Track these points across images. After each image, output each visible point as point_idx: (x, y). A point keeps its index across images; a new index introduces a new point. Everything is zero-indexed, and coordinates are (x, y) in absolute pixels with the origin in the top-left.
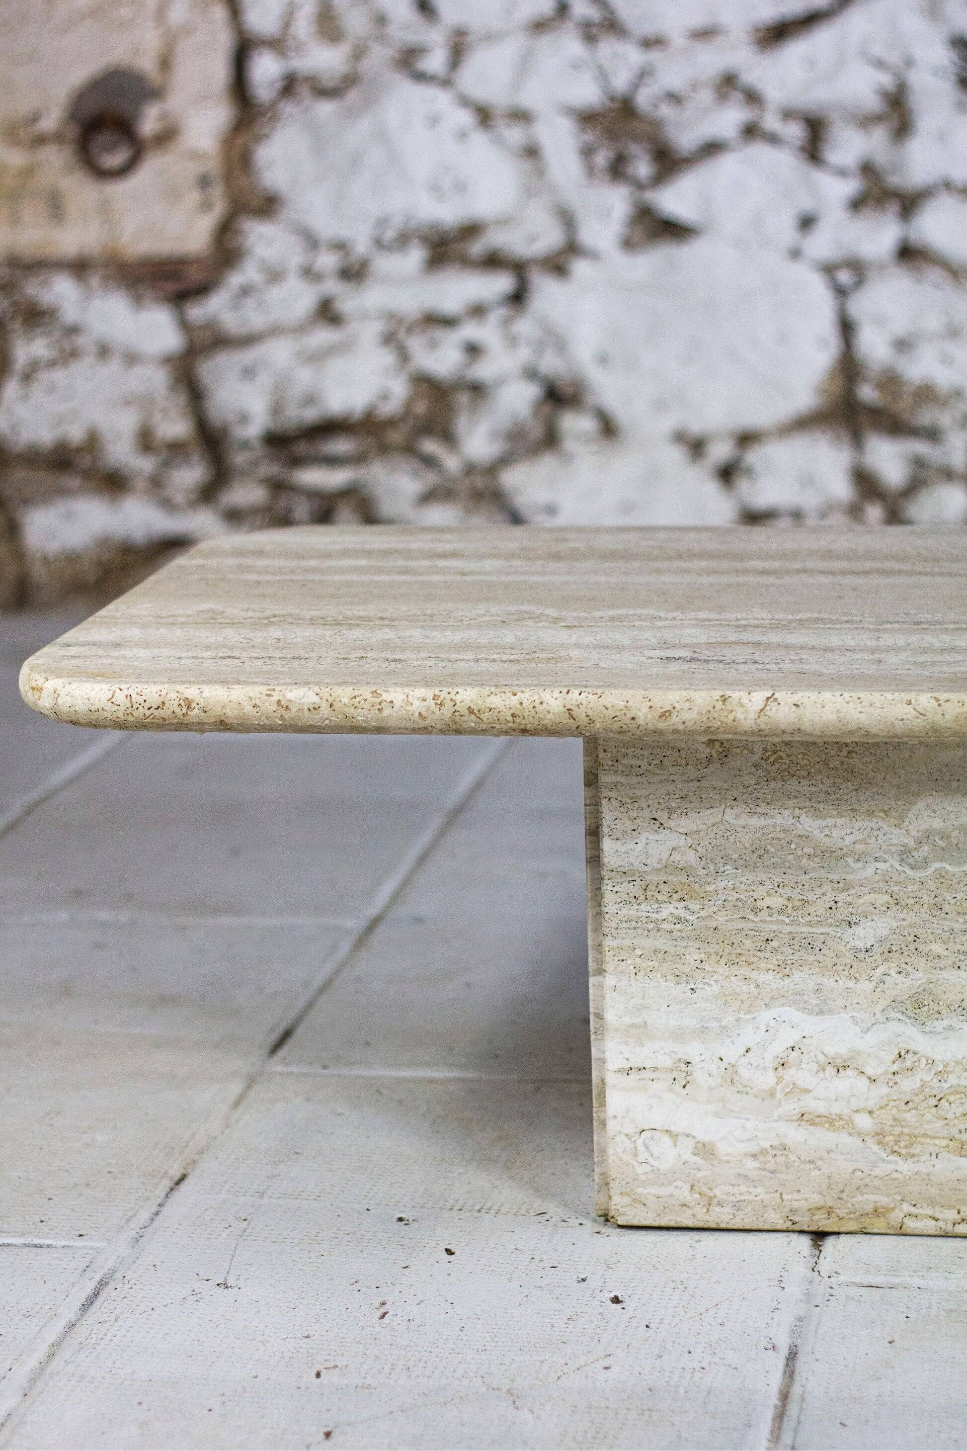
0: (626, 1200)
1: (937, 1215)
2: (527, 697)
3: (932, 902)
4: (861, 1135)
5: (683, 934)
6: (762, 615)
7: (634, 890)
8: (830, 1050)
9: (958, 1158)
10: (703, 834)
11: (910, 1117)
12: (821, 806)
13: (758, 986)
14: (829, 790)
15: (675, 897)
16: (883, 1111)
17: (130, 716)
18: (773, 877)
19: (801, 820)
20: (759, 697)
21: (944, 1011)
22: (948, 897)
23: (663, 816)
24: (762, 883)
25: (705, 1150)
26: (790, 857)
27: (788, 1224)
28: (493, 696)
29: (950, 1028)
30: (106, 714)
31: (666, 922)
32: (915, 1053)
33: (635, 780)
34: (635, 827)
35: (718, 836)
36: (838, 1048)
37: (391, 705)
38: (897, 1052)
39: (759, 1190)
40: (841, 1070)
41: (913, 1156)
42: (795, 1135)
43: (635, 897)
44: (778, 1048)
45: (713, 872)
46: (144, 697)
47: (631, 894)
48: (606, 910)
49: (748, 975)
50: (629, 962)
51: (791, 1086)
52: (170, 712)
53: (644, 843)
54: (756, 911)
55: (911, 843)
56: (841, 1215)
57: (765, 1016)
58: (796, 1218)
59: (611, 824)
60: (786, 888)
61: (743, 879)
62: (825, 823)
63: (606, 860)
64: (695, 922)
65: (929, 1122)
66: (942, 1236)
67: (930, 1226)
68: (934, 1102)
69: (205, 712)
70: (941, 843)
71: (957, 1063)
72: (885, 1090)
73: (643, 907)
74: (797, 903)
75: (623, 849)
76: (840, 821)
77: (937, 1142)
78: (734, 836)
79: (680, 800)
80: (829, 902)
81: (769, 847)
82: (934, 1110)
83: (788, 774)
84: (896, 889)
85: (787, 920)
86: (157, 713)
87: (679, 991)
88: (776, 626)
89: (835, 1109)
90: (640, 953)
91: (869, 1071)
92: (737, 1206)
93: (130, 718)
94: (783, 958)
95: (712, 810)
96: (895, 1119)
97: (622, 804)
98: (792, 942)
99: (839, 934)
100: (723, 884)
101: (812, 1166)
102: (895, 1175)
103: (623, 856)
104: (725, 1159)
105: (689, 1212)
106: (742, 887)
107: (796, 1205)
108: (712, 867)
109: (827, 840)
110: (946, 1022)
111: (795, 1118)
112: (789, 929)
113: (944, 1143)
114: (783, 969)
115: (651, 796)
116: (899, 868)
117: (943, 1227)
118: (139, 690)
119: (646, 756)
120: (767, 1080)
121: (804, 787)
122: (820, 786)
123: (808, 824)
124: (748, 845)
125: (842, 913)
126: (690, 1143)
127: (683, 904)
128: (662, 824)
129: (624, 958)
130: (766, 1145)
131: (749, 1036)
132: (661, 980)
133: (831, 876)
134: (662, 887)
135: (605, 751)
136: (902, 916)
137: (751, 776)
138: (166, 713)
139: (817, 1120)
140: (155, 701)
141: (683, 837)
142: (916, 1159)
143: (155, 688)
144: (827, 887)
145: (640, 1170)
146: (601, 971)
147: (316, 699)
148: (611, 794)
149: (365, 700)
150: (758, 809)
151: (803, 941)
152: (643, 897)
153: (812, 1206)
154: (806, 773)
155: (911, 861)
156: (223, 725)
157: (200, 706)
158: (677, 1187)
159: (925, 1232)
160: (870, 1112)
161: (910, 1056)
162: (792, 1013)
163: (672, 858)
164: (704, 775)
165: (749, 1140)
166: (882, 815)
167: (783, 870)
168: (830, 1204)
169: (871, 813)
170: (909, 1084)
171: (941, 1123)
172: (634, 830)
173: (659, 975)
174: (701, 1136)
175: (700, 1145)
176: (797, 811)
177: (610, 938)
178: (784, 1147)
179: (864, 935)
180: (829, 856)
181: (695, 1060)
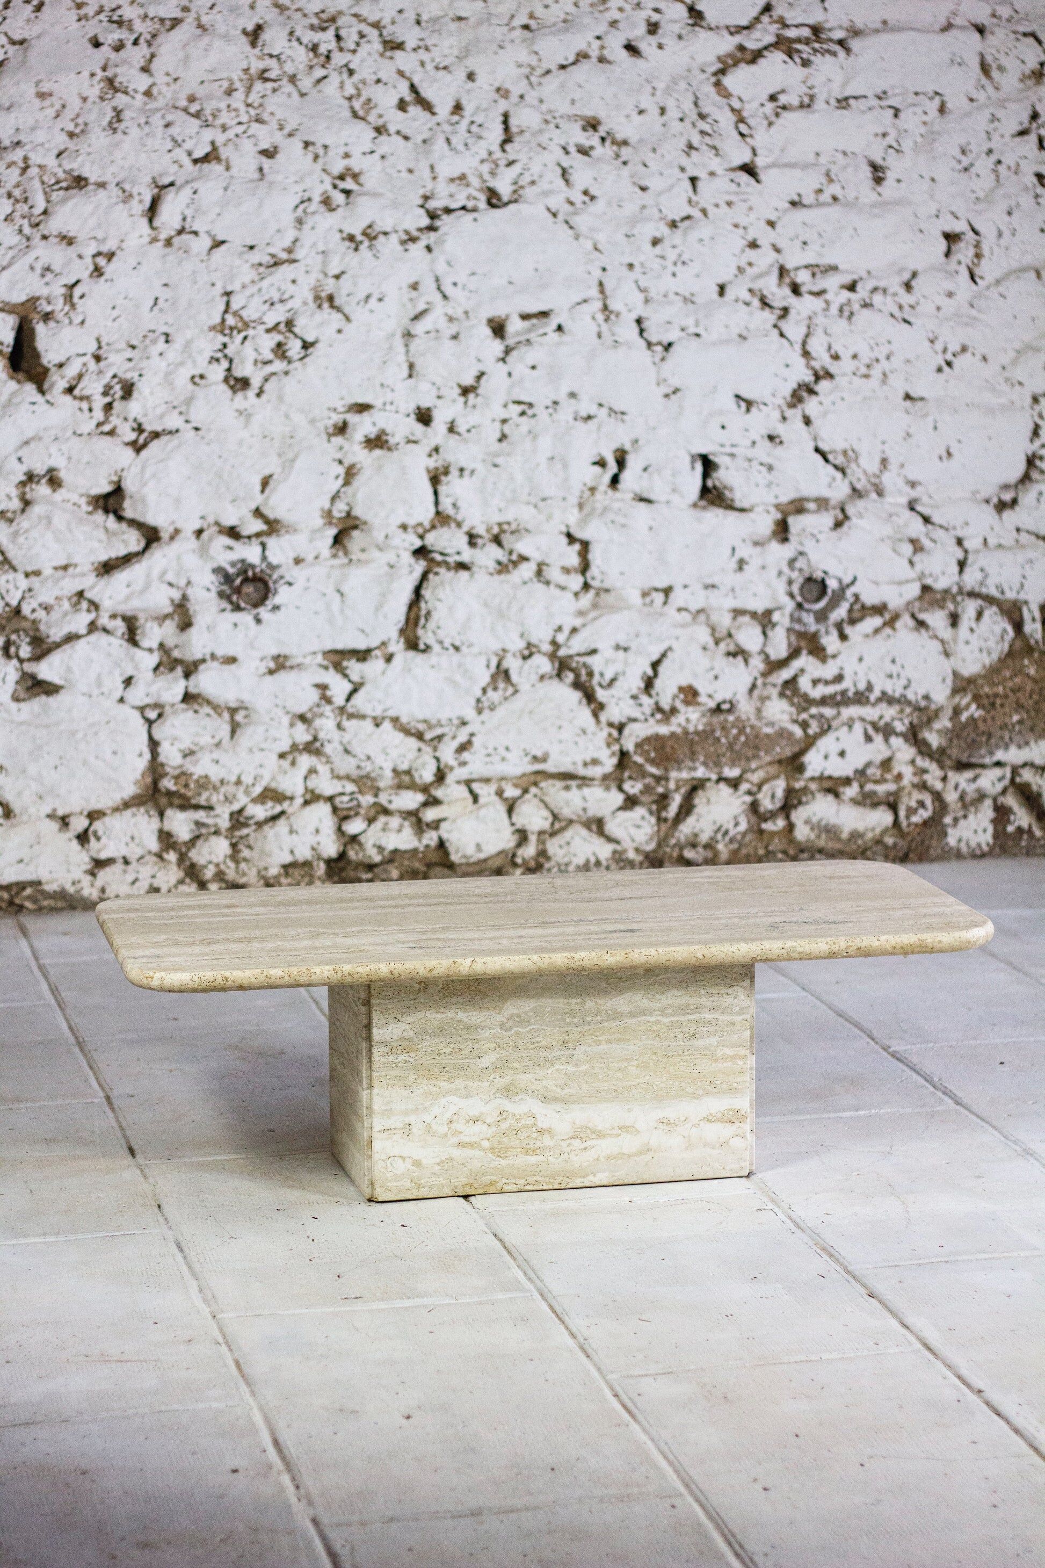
0: (383, 1189)
1: (517, 1183)
2: (373, 967)
3: (514, 1045)
5: (408, 1068)
6: (420, 927)
7: (387, 1050)
8: (471, 1114)
9: (526, 1156)
10: (416, 1023)
12: (467, 1007)
13: (440, 1088)
14: (470, 1000)
15: (405, 1051)
16: (494, 1138)
17: (200, 986)
18: (446, 1039)
19: (459, 1014)
20: (468, 961)
21: (519, 1092)
22: (520, 1042)
23: (399, 1017)
24: (442, 1043)
25: (417, 1163)
26: (454, 1030)
27: (452, 1194)
29: (522, 1099)
30: (188, 986)
31: (400, 1063)
32: (507, 1112)
33: (387, 1001)
35: (423, 1023)
36: (474, 1112)
37: (315, 974)
38: (499, 1112)
39: (440, 1179)
40: (476, 1122)
41: (506, 1157)
42: (457, 1153)
43: (387, 1053)
44: (448, 1115)
45: (421, 1039)
46: (206, 977)
47: (385, 1052)
48: (374, 1060)
49: (436, 1083)
50: (384, 1082)
51: (454, 1131)
52: (218, 983)
53: (391, 1029)
54: (439, 1055)
55: (505, 1020)
56: (475, 1187)
57: (443, 1101)
58: (456, 1190)
59: (377, 1021)
60: (452, 1044)
61: (434, 1042)
62: (468, 1014)
63: (374, 1038)
64: (413, 1062)
65: (513, 1141)
66: (519, 1192)
67: (514, 1188)
68: (515, 1132)
69: (234, 982)
70: (517, 1019)
71: (524, 1114)
72: (494, 1129)
73: (391, 1057)
74: (457, 1050)
75: (382, 1032)
76: (475, 1013)
77: (517, 1150)
78: (430, 1023)
79: (407, 1009)
80: (470, 1048)
81: (445, 1027)
82: (515, 1136)
83: (452, 994)
84: (498, 1041)
85: (453, 1058)
86: (212, 984)
87: (406, 1093)
88: (435, 931)
89: (474, 1139)
90: (389, 1078)
91: (488, 1121)
92: (431, 1187)
94: (451, 1075)
95: (420, 1012)
96: (499, 1142)
97: (382, 1012)
98: (454, 1067)
99: (475, 1062)
100: (425, 1044)
101: (463, 1166)
102: (499, 1166)
103: (382, 1035)
104: (426, 1166)
105: (409, 1192)
106: (433, 1045)
107: (456, 1184)
108: (420, 1037)
109: (469, 1021)
110: (520, 1097)
111: (456, 1145)
112: (453, 1061)
113: (520, 1150)
114: (451, 1080)
115: (394, 1008)
116: (500, 1031)
117: (519, 1188)
118: (203, 975)
119: (392, 990)
120: (443, 1129)
121: (460, 1000)
122: (467, 999)
123: (461, 1015)
124: (436, 1026)
125: (475, 1053)
126: (410, 1161)
127: (408, 1054)
128: (399, 1020)
129: (382, 1080)
130: (443, 1158)
131: (436, 1110)
132: (398, 1089)
133: (471, 1037)
134: (399, 1048)
135: (374, 990)
136: (501, 1052)
137: (437, 996)
138: (216, 984)
139: (466, 1145)
140: (212, 979)
141: (408, 1025)
142: (508, 1158)
143: (209, 973)
144: (469, 1042)
145: (388, 1175)
146: (371, 1087)
147: (282, 974)
148: (377, 1008)
150: (440, 1010)
151: (460, 1067)
152: (390, 1053)
153: (463, 1184)
155: (505, 1028)
156: (241, 988)
157: (231, 980)
158: (405, 1182)
159: (512, 1191)
160: (488, 1139)
161: (505, 1113)
162: (454, 1099)
163: (403, 1035)
164: (417, 997)
165: (436, 1157)
166: (492, 1009)
167: (451, 1036)
168: (471, 1182)
169: (488, 1009)
170: (504, 1126)
171: (518, 1141)
172: (387, 1023)
173: (397, 1087)
174: (415, 1157)
175: (415, 1161)
176: (457, 1010)
177: (375, 1072)
178: (451, 1159)
179: (485, 1062)
180: (470, 1028)
181: (413, 1123)
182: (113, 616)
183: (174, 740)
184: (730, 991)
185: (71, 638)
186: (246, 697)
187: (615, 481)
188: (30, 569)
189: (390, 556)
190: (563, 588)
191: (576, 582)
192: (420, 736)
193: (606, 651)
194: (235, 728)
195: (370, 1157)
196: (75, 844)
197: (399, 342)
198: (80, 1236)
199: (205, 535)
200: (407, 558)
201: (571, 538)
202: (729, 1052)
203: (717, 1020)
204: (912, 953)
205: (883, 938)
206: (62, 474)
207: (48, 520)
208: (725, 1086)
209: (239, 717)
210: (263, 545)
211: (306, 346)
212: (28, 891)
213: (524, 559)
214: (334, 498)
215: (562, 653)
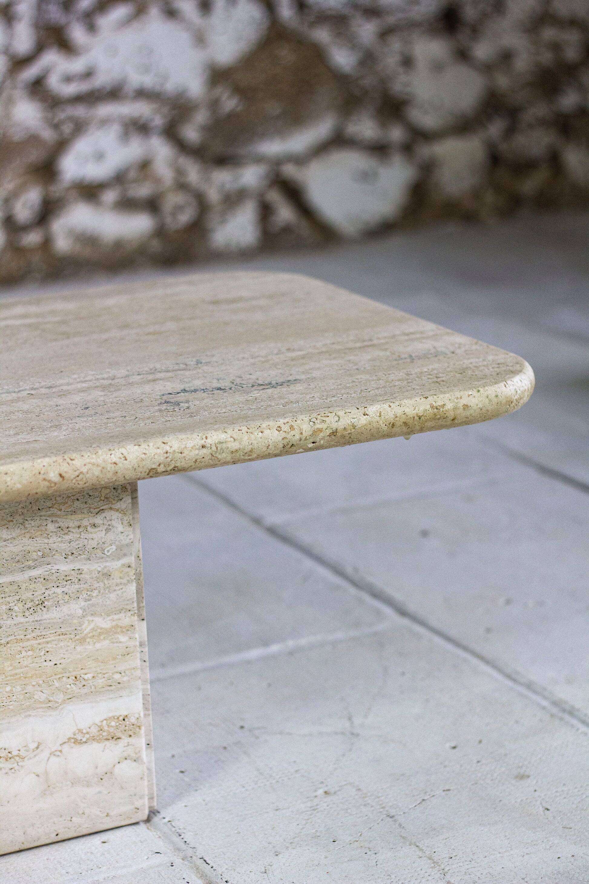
184: (98, 520)
202: (104, 623)
203: (80, 571)
204: (421, 430)
205: (372, 410)
208: (100, 682)
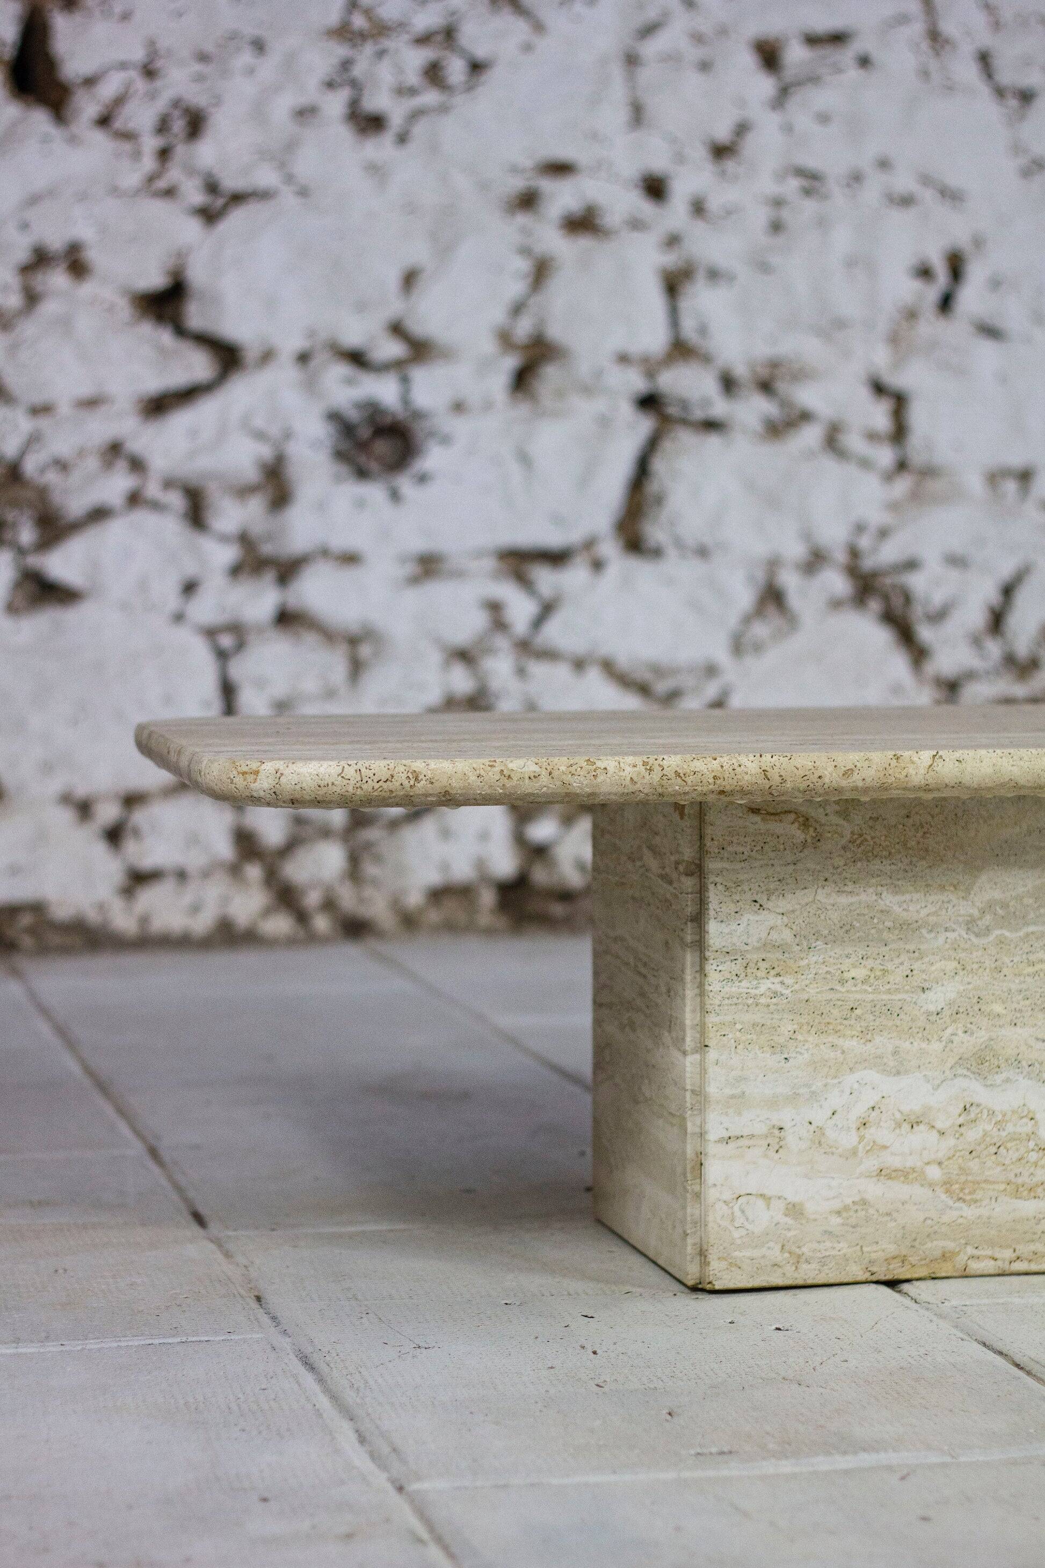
0: (724, 1265)
1: (997, 1255)
2: (726, 761)
3: (993, 966)
4: (932, 1185)
5: (779, 1007)
7: (736, 967)
8: (906, 1108)
9: (1015, 1201)
10: (798, 913)
11: (974, 1165)
12: (900, 883)
13: (843, 1052)
14: (907, 868)
15: (773, 972)
16: (951, 1161)
17: (359, 790)
18: (858, 950)
19: (883, 896)
21: (1003, 1065)
22: (1007, 960)
23: (762, 899)
24: (848, 956)
25: (795, 1210)
26: (873, 931)
27: (866, 1276)
28: (695, 761)
29: (1008, 1080)
30: (335, 789)
31: (764, 996)
32: (978, 1105)
33: (738, 866)
34: (737, 910)
35: (811, 914)
36: (913, 1105)
37: (606, 771)
38: (962, 1106)
39: (841, 1245)
40: (914, 1126)
41: (976, 1201)
42: (874, 1190)
43: (737, 975)
44: (860, 1110)
45: (806, 948)
46: (373, 771)
47: (733, 972)
48: (711, 988)
49: (836, 1041)
50: (730, 1036)
51: (872, 1144)
52: (398, 784)
53: (745, 924)
54: (842, 982)
55: (976, 913)
56: (913, 1263)
57: (850, 1080)
58: (874, 1269)
59: (716, 907)
60: (868, 959)
61: (832, 954)
62: (903, 898)
63: (711, 942)
64: (790, 995)
65: (989, 1169)
66: (999, 1275)
67: (990, 1266)
68: (994, 1150)
69: (432, 783)
70: (1000, 912)
71: (1013, 1112)
72: (952, 1142)
73: (744, 984)
74: (878, 973)
75: (726, 930)
76: (916, 896)
77: (996, 1187)
78: (824, 914)
79: (778, 883)
80: (906, 970)
81: (855, 923)
82: (994, 1157)
84: (962, 955)
85: (870, 989)
86: (385, 786)
87: (774, 1061)
89: (909, 1164)
90: (741, 1027)
91: (939, 1125)
92: (823, 1261)
93: (359, 792)
94: (866, 1025)
95: (806, 891)
96: (960, 1168)
97: (727, 888)
98: (873, 1009)
99: (914, 1000)
100: (815, 959)
101: (889, 1218)
102: (960, 1221)
103: (727, 937)
104: (812, 1217)
105: (780, 1271)
106: (831, 960)
107: (874, 1256)
108: (805, 944)
109: (905, 914)
110: (1004, 1075)
111: (875, 1174)
112: (871, 997)
113: (1002, 1187)
114: (866, 1034)
115: (752, 880)
116: (965, 936)
117: (1001, 1266)
118: (367, 765)
119: (749, 843)
121: (888, 868)
122: (900, 865)
123: (889, 900)
124: (836, 922)
125: (916, 980)
126: (781, 1205)
127: (779, 979)
128: (761, 906)
129: (726, 1033)
130: (849, 1201)
131: (835, 1100)
132: (758, 1052)
133: (908, 947)
134: (762, 965)
135: (712, 839)
136: (966, 980)
137: (841, 858)
138: (394, 785)
139: (894, 1174)
140: (385, 775)
141: (780, 917)
142: (978, 1204)
143: (383, 763)
144: (904, 957)
145: (736, 1234)
146: (702, 1047)
147: (536, 768)
148: (718, 880)
149: (581, 768)
150: (846, 888)
151: (884, 1008)
152: (744, 974)
153: (889, 1256)
154: (888, 853)
155: (976, 930)
157: (427, 777)
158: (769, 1248)
159: (986, 1272)
160: (940, 1163)
161: (974, 1108)
162: (872, 1075)
163: (770, 937)
164: (799, 858)
165: (834, 1198)
166: (952, 888)
167: (866, 943)
168: (904, 1253)
169: (942, 888)
170: (972, 1135)
171: (999, 1169)
172: (737, 912)
173: (757, 1047)
174: (792, 1198)
175: (790, 1206)
176: (879, 888)
177: (713, 1015)
178: (864, 1202)
179: (936, 999)
180: (906, 928)
181: (787, 1125)
182: (168, 484)
183: (261, 683)
185: (99, 514)
186: (378, 617)
187: (946, 303)
188: (37, 398)
189: (599, 405)
190: (865, 464)
191: (885, 456)
192: (644, 690)
193: (933, 566)
194: (356, 668)
195: (698, 1195)
196: (100, 848)
197: (617, 71)
198: (92, 1345)
199: (314, 363)
200: (626, 411)
201: (879, 388)
206: (93, 255)
207: (65, 324)
209: (365, 650)
210: (405, 381)
211: (476, 67)
212: (26, 920)
213: (805, 416)
214: (517, 309)
215: (868, 563)
